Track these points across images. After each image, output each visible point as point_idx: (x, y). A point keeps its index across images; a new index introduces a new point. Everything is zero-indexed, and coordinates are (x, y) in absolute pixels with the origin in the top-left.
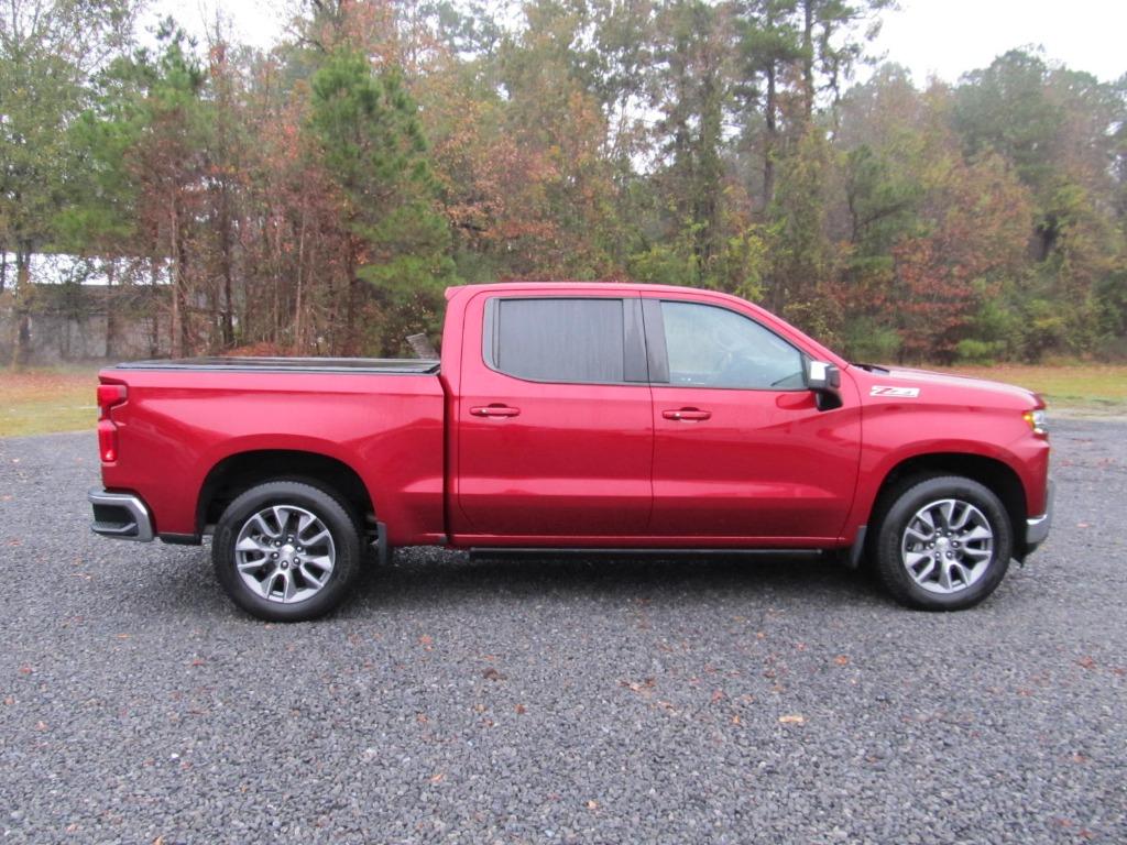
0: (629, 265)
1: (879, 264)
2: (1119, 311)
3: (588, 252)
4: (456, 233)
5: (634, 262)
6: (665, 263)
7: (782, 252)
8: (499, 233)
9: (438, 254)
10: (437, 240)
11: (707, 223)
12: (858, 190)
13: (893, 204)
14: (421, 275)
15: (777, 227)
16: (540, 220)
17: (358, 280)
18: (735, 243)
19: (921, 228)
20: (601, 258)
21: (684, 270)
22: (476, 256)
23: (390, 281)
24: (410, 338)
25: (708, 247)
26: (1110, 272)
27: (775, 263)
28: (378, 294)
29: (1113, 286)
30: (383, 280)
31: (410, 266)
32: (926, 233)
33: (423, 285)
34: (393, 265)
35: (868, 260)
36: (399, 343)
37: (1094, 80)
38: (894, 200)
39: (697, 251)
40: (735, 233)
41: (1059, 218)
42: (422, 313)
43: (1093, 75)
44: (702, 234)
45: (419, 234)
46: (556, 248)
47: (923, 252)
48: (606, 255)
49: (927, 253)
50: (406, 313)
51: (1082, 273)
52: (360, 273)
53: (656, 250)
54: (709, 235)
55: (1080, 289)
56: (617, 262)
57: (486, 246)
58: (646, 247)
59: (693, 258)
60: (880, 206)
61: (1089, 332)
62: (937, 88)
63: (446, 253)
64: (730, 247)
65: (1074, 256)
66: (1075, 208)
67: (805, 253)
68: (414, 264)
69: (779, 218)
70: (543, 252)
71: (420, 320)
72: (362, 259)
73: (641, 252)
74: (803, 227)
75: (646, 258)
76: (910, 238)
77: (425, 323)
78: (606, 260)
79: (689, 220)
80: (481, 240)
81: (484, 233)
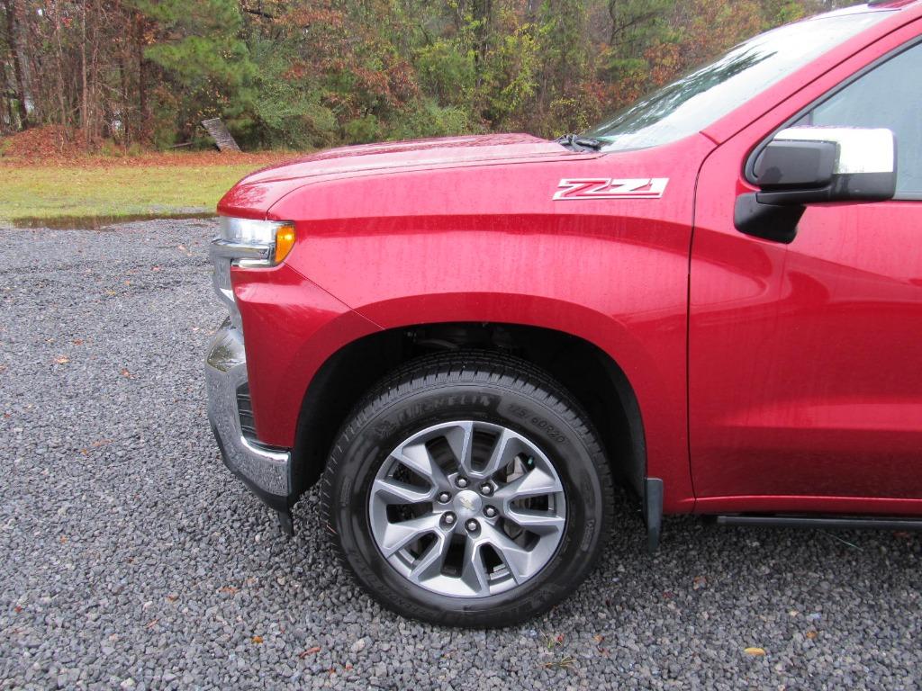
0: (414, 57)
1: (634, 66)
3: (376, 44)
4: (247, 21)
5: (419, 55)
6: (447, 57)
7: (552, 51)
8: (290, 20)
9: (230, 36)
10: (227, 22)
11: (485, 20)
13: (649, 11)
14: (212, 56)
15: (547, 28)
16: (330, 9)
17: (149, 62)
18: (511, 40)
19: (671, 34)
20: (388, 50)
21: (464, 64)
22: (268, 43)
23: (179, 62)
24: (205, 123)
25: (484, 44)
27: (544, 61)
28: (168, 76)
30: (175, 62)
31: (200, 47)
32: (675, 40)
33: (214, 68)
34: (182, 46)
35: (623, 62)
36: (194, 127)
38: (649, 7)
39: (475, 47)
40: (511, 31)
42: (216, 98)
44: (480, 31)
45: (210, 15)
46: (345, 38)
47: (672, 56)
48: (393, 48)
49: (675, 57)
50: (200, 97)
52: (149, 53)
53: (437, 45)
54: (486, 33)
56: (402, 54)
57: (277, 34)
58: (427, 41)
59: (472, 53)
60: (638, 13)
63: (240, 37)
64: (505, 42)
67: (570, 53)
68: (204, 46)
69: (549, 19)
70: (333, 41)
71: (215, 105)
72: (149, 37)
73: (424, 47)
74: (569, 28)
75: (429, 52)
76: (662, 43)
77: (220, 108)
78: (392, 52)
79: (469, 17)
80: (272, 27)
81: (276, 21)
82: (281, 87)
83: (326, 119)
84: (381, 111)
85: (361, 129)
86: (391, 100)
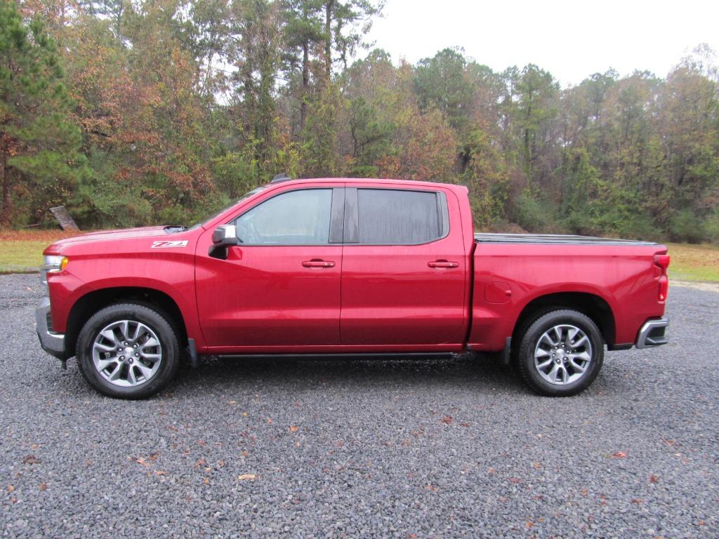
0: (211, 164)
1: (369, 171)
2: (503, 204)
3: (184, 155)
4: (87, 138)
5: (215, 162)
6: (235, 165)
7: (311, 160)
8: (119, 139)
9: (74, 151)
10: (72, 141)
11: (263, 140)
12: (357, 125)
13: (378, 135)
14: (59, 164)
15: (307, 145)
16: (149, 131)
17: (11, 167)
18: (281, 153)
19: (394, 150)
20: (192, 159)
21: (248, 169)
22: (102, 153)
23: (34, 168)
24: (53, 210)
25: (264, 155)
26: (498, 181)
27: (306, 168)
28: (25, 177)
29: (499, 189)
30: (30, 168)
31: (50, 158)
32: (396, 154)
33: (60, 173)
34: (37, 157)
35: (363, 168)
36: (44, 212)
37: (491, 71)
38: (378, 132)
39: (257, 157)
40: (281, 147)
41: (471, 149)
42: (62, 192)
43: (490, 68)
44: (260, 147)
45: (58, 136)
46: (161, 151)
47: (395, 164)
48: (196, 157)
49: (397, 165)
50: (49, 191)
51: (484, 181)
52: (11, 162)
53: (229, 156)
54: (265, 147)
55: (482, 191)
56: (203, 162)
57: (110, 148)
58: (223, 153)
59: (254, 162)
60: (370, 135)
61: (487, 216)
62: (405, 67)
63: (81, 150)
64: (277, 156)
65: (479, 171)
66: (480, 144)
67: (324, 162)
68: (53, 157)
69: (308, 139)
70: (152, 153)
71: (61, 197)
72: (13, 151)
73: (219, 157)
74: (323, 145)
75: (223, 160)
76: (387, 155)
77: (64, 199)
78: (195, 161)
79: (252, 137)
80: (106, 143)
81: (109, 139)
82: (112, 184)
83: (146, 207)
84: (186, 201)
85: (171, 214)
86: (193, 194)
